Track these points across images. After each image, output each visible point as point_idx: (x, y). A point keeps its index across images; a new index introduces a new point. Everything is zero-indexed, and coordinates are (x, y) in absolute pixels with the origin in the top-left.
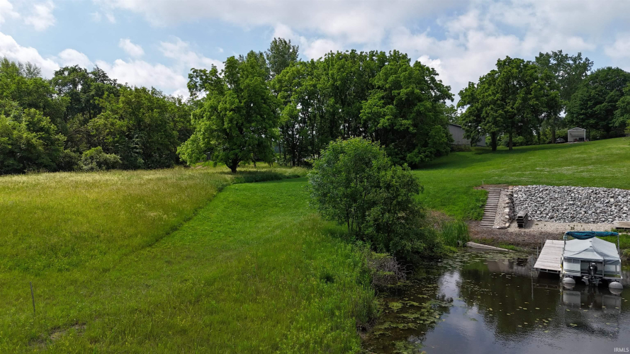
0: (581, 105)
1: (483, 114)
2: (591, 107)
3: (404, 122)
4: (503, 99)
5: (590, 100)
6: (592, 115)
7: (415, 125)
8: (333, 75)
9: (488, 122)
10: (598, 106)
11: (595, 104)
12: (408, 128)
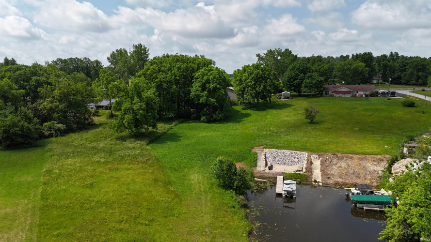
0: (288, 80)
1: (246, 91)
2: (292, 82)
3: (212, 100)
4: (255, 85)
5: (292, 78)
6: (293, 85)
7: (217, 102)
8: (174, 73)
9: (248, 95)
10: (295, 81)
11: (294, 80)
12: (214, 103)
